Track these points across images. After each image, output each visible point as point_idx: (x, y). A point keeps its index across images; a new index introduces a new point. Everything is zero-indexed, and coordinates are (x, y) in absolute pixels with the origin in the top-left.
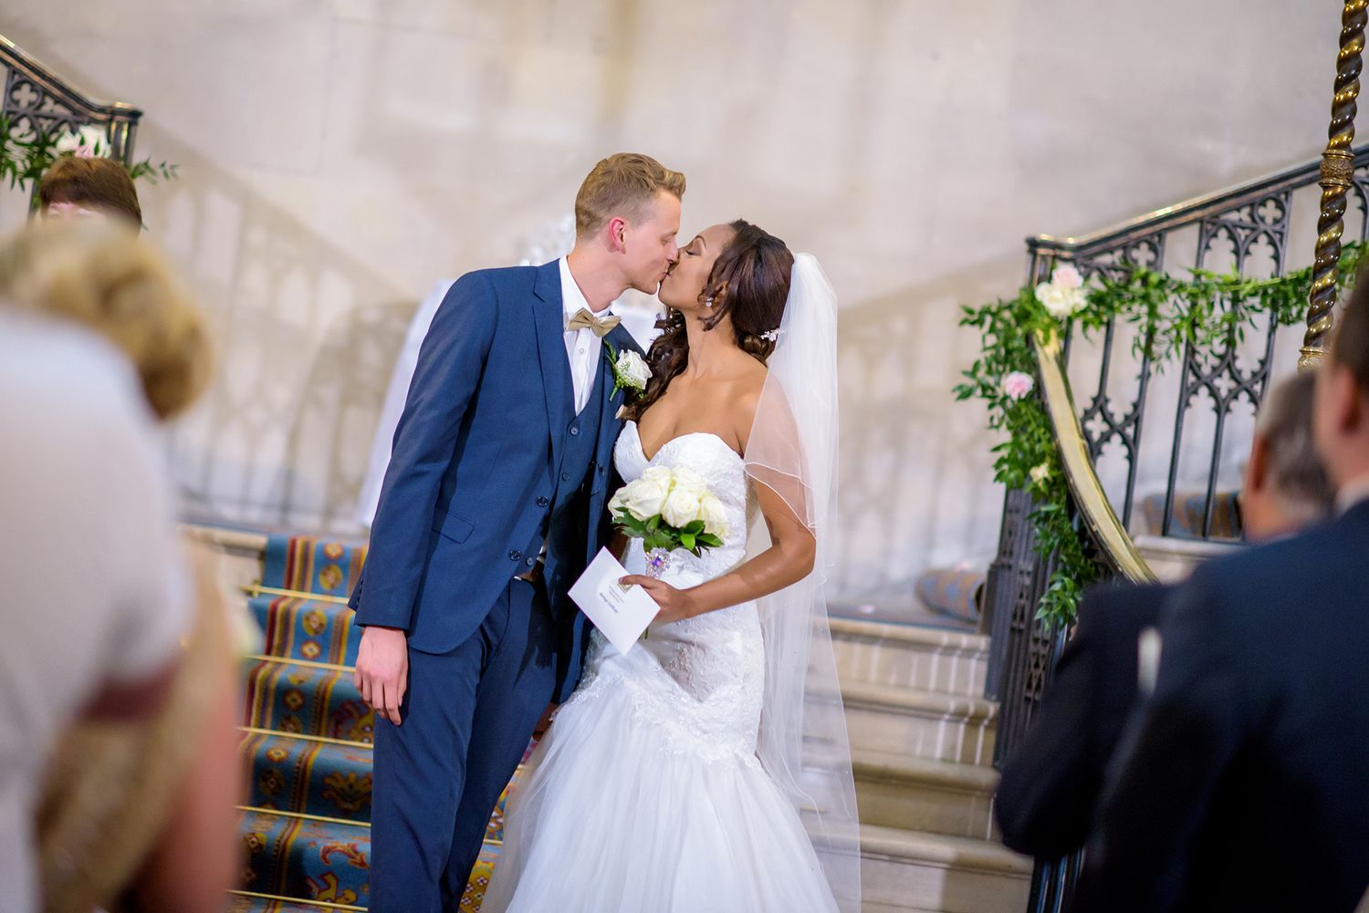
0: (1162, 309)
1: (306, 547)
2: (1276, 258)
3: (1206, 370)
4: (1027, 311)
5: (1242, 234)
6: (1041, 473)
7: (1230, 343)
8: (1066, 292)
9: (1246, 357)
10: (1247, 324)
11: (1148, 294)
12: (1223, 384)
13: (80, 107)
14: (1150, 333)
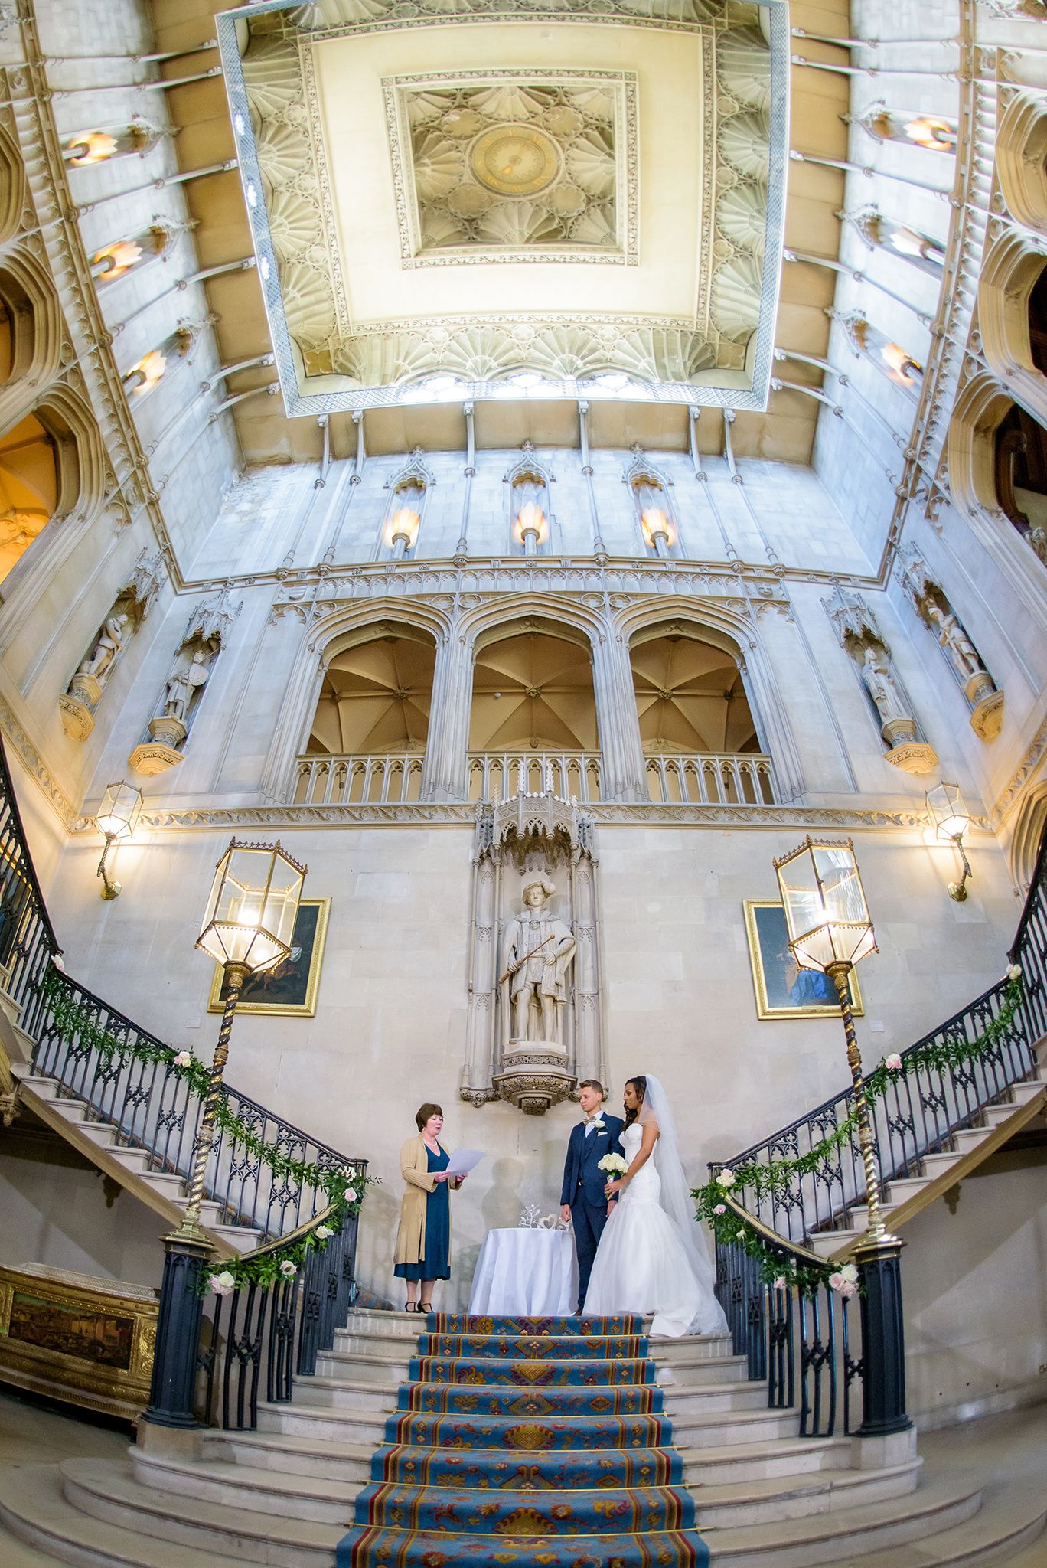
0: (762, 1179)
1: (443, 1316)
2: (797, 1153)
3: (780, 1198)
4: (714, 1187)
5: (783, 1148)
6: (741, 1233)
7: (787, 1186)
8: (726, 1178)
9: (794, 1190)
10: (792, 1178)
11: (755, 1175)
12: (788, 1201)
13: (345, 1161)
14: (759, 1189)
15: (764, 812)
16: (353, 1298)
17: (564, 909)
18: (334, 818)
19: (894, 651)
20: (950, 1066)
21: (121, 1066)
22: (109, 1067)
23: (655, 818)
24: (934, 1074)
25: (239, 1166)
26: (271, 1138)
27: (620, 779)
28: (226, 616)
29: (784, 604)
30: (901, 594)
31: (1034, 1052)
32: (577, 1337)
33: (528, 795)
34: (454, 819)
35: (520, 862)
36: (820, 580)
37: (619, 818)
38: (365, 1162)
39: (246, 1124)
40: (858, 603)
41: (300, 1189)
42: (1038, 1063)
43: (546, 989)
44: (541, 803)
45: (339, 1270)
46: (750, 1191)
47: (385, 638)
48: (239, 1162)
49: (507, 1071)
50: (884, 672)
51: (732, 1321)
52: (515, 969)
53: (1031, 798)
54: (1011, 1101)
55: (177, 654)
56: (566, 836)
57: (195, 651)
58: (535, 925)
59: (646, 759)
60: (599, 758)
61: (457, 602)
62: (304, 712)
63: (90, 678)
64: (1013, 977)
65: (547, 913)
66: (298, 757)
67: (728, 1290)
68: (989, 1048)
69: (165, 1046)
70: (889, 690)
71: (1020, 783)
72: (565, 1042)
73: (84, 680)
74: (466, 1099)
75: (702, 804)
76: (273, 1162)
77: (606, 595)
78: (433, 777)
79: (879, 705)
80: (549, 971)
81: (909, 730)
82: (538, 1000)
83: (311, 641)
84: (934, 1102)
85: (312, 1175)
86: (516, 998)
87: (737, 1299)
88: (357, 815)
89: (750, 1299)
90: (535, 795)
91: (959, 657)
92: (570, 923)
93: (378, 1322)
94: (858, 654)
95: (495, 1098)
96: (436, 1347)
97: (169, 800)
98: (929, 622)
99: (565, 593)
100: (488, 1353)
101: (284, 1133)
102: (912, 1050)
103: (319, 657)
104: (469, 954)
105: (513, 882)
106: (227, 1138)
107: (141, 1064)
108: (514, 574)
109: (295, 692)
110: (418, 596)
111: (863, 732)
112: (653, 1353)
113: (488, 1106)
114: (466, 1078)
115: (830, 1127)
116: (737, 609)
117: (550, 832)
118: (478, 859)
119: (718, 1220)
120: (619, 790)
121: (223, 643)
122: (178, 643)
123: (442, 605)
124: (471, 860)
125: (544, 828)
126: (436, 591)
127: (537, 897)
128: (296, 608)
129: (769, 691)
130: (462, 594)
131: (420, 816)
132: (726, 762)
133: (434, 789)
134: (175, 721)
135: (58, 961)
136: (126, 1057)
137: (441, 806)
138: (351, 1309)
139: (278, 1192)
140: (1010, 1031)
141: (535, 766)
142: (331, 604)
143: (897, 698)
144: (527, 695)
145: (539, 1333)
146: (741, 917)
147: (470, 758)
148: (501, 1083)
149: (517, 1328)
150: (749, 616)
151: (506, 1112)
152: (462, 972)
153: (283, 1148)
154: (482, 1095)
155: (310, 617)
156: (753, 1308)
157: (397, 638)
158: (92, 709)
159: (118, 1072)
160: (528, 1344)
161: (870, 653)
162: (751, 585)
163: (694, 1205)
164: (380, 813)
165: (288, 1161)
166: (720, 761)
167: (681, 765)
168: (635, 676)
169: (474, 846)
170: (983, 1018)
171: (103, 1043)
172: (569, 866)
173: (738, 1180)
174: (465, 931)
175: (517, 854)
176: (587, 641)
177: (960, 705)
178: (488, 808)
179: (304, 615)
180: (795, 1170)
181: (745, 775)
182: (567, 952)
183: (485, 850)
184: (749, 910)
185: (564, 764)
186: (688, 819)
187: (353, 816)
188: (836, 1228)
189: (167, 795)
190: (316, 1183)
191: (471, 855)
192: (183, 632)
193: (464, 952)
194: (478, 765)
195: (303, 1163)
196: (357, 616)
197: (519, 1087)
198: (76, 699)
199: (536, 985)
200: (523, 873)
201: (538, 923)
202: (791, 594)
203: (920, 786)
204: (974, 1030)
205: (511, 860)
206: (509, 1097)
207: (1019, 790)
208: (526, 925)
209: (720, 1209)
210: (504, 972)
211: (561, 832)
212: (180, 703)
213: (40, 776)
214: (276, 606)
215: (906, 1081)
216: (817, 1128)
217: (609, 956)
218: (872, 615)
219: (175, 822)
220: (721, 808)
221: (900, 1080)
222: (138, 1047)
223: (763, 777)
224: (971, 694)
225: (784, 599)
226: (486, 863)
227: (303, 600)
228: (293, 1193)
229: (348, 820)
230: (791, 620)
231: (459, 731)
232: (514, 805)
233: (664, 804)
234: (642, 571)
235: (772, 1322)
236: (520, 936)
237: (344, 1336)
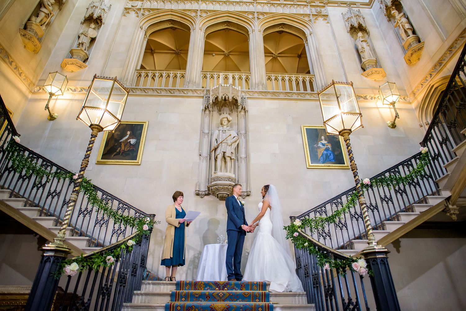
0: (312, 224)
1: (183, 282)
2: (326, 215)
3: (321, 233)
4: (293, 226)
5: (320, 212)
6: (306, 244)
7: (323, 228)
8: (298, 223)
9: (326, 230)
10: (325, 225)
11: (309, 222)
12: (324, 235)
13: (146, 215)
14: (311, 228)
15: (311, 94)
16: (145, 276)
17: (235, 127)
18: (150, 93)
19: (371, 33)
20: (393, 186)
21: (47, 181)
22: (40, 182)
23: (269, 96)
24: (386, 188)
25: (99, 220)
26: (115, 208)
27: (257, 82)
28: (104, 9)
29: (326, 16)
30: (379, 7)
31: (437, 184)
32: (239, 291)
33: (223, 85)
34: (196, 95)
35: (220, 110)
36: (342, 5)
37: (256, 95)
38: (154, 215)
39: (104, 202)
40: (358, 13)
41: (126, 228)
42: (440, 188)
43: (227, 154)
44: (227, 88)
45: (139, 263)
46: (308, 229)
47: (171, 28)
48: (100, 218)
49: (213, 183)
50: (365, 41)
51: (305, 287)
52: (216, 147)
53: (433, 86)
54: (426, 203)
55: (83, 23)
56: (236, 101)
57: (91, 23)
58: (224, 132)
59: (267, 76)
60: (250, 75)
61: (199, 13)
62: (139, 53)
63: (36, 24)
64: (423, 152)
65: (228, 128)
66: (136, 70)
67: (302, 271)
68: (413, 180)
69: (70, 172)
70: (367, 48)
71: (427, 80)
72: (235, 173)
73: (33, 25)
74: (198, 195)
75: (287, 91)
76: (114, 217)
77: (256, 13)
78: (188, 79)
79: (361, 54)
80: (229, 148)
81: (374, 64)
82: (225, 159)
83: (141, 25)
84: (387, 200)
85: (132, 222)
86: (217, 157)
87: (307, 275)
88: (159, 92)
89: (313, 275)
90: (225, 85)
91: (403, 31)
92: (237, 132)
93: (155, 287)
94: (355, 35)
95: (208, 194)
96: (178, 297)
97: (81, 82)
98: (390, 17)
99: (240, 12)
100: (201, 299)
101: (121, 205)
102: (375, 178)
103: (145, 32)
104: (200, 142)
105: (216, 117)
106: (95, 208)
107: (57, 180)
108: (221, 3)
109: (135, 45)
110: (184, 10)
111: (353, 64)
112: (272, 300)
113: (206, 197)
114: (198, 187)
115: (340, 205)
116: (306, 19)
117: (230, 98)
118: (204, 109)
119: (295, 239)
120: (256, 86)
121: (103, 21)
122: (82, 19)
123: (193, 14)
124: (201, 109)
125: (228, 98)
126: (191, 9)
127: (225, 122)
128: (134, 11)
129: (316, 51)
130: (201, 10)
131: (183, 93)
132: (297, 77)
133: (189, 84)
134: (82, 51)
135: (17, 138)
136: (50, 177)
137: (191, 90)
138: (143, 281)
139: (116, 230)
140: (423, 173)
141: (226, 78)
142: (149, 10)
143: (370, 51)
144: (225, 55)
145: (223, 289)
146: (301, 131)
147: (202, 74)
148: (210, 188)
149: (214, 287)
150: (311, 22)
151: (212, 199)
152: (197, 148)
153: (120, 212)
154: (204, 193)
155: (140, 14)
156: (315, 280)
157: (176, 28)
158: (40, 40)
159: (45, 184)
160: (218, 294)
161: (360, 34)
162: (313, 9)
163: (285, 232)
164: (168, 91)
165: (121, 216)
166: (295, 77)
167: (280, 78)
168: (265, 48)
169: (203, 104)
170: (408, 168)
171: (39, 173)
172: (237, 112)
173: (302, 224)
174: (199, 134)
175: (218, 108)
176: (247, 32)
177: (400, 51)
178: (208, 91)
179: (138, 13)
180: (326, 221)
181: (304, 82)
182: (236, 142)
183: (207, 106)
184: (304, 129)
185: (237, 77)
186: (282, 96)
187: (158, 92)
188: (346, 248)
189: (80, 80)
190: (133, 226)
191: (202, 107)
192: (85, 14)
193: (198, 141)
194: (205, 77)
195: (128, 217)
196: (159, 16)
197: (217, 190)
198: (28, 32)
199: (224, 153)
200: (220, 114)
201: (225, 131)
202: (329, 12)
203: (377, 85)
204: (404, 172)
205: (216, 109)
206: (214, 194)
207: (427, 83)
208: (221, 132)
209: (296, 234)
210: (213, 148)
211: (234, 99)
212: (84, 44)
213: (11, 64)
214: (126, 9)
215: (373, 190)
216: (334, 205)
217: (251, 144)
218: (364, 18)
219: (84, 91)
220: (294, 93)
221: (370, 189)
222: (56, 173)
223: (311, 83)
224: (406, 46)
225: (326, 14)
226: (207, 110)
227: (137, 7)
228: (122, 230)
229: (155, 93)
230: (328, 22)
231: (199, 63)
232: (218, 88)
233: (273, 91)
234: (270, 3)
235: (325, 287)
236: (218, 136)
237: (138, 294)
